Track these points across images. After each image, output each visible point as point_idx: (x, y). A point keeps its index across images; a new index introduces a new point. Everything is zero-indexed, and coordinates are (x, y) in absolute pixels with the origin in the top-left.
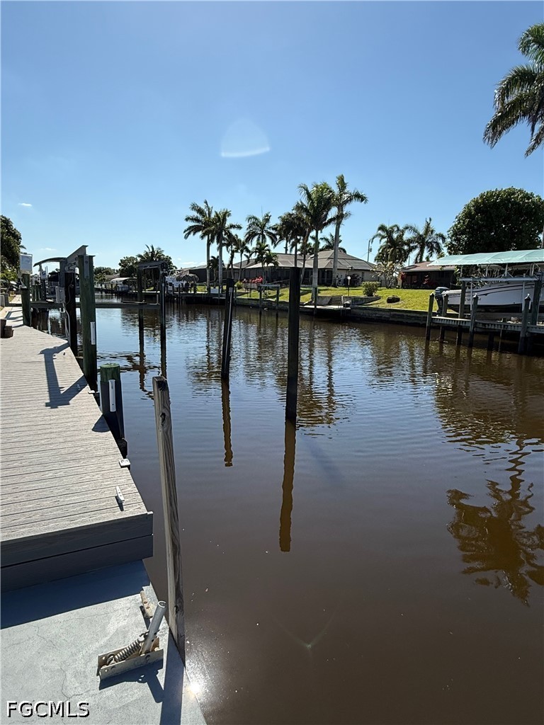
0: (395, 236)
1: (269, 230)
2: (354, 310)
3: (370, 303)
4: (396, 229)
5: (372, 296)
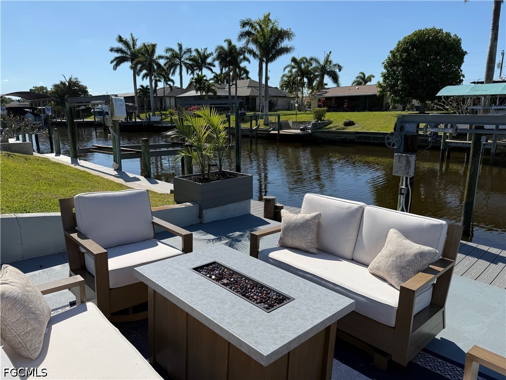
0: (303, 66)
1: (186, 61)
2: (316, 134)
3: (328, 127)
4: (305, 61)
5: (324, 120)
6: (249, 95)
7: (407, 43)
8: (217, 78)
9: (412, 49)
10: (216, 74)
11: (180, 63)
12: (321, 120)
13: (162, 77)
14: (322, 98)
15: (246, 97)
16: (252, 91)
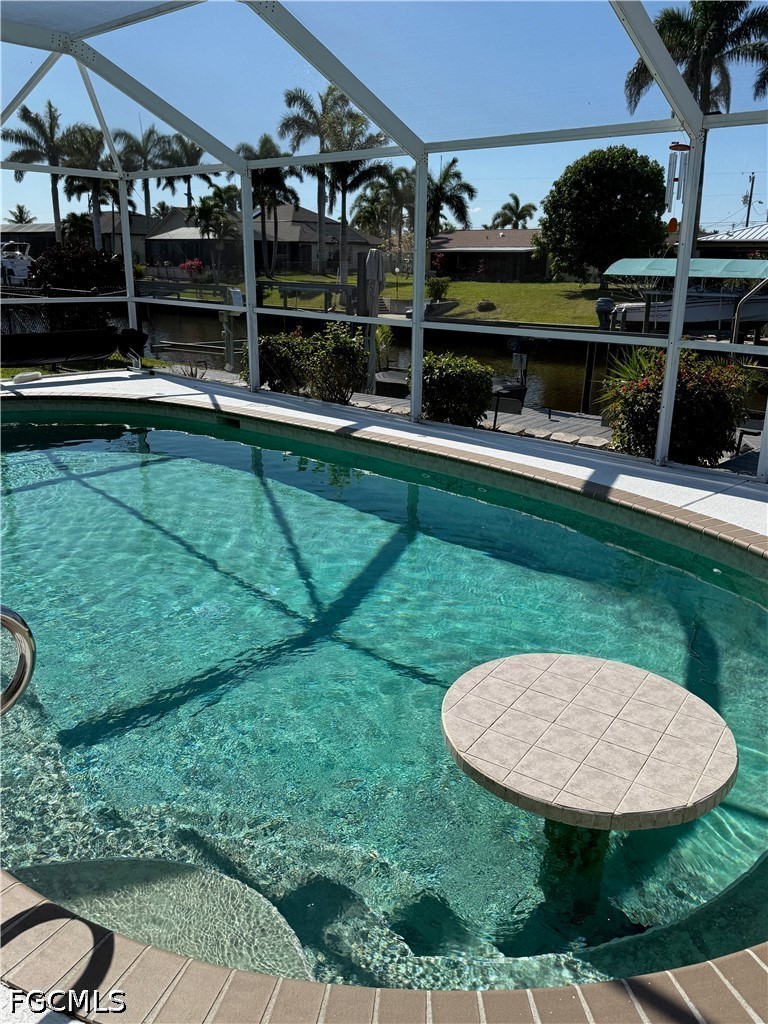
0: (400, 185)
1: (157, 161)
3: (452, 312)
4: (404, 175)
5: (445, 300)
6: (297, 240)
7: (580, 171)
8: (220, 197)
9: (587, 183)
10: (218, 188)
11: (145, 163)
12: (441, 300)
13: (107, 194)
14: (439, 253)
15: (292, 243)
16: (302, 232)
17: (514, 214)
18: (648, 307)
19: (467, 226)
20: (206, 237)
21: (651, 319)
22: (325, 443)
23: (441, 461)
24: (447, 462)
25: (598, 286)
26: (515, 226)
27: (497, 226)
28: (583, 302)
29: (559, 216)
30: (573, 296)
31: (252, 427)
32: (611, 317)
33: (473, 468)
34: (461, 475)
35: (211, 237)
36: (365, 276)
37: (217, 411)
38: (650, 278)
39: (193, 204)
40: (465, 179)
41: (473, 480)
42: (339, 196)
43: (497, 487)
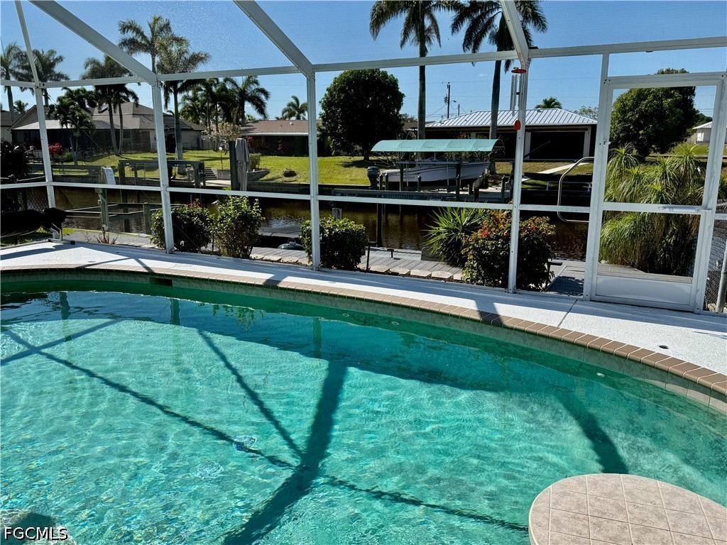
0: (214, 89)
3: (265, 178)
4: (216, 82)
5: (258, 169)
6: (138, 128)
7: (344, 81)
8: (72, 97)
9: (350, 89)
10: (70, 90)
11: (7, 72)
12: (256, 169)
14: (248, 136)
15: (134, 130)
16: (142, 122)
17: (295, 110)
18: (402, 172)
19: (265, 117)
20: (65, 127)
21: (404, 180)
22: (253, 293)
23: (358, 302)
24: (363, 303)
25: (362, 158)
26: (298, 118)
27: (286, 118)
28: (354, 169)
29: (332, 111)
30: (347, 165)
31: (185, 285)
32: (378, 180)
33: (386, 306)
34: (376, 312)
35: (69, 127)
36: (235, 158)
37: (150, 273)
38: (400, 153)
39: (50, 103)
40: (262, 86)
41: (386, 316)
42: (172, 96)
43: (408, 320)
